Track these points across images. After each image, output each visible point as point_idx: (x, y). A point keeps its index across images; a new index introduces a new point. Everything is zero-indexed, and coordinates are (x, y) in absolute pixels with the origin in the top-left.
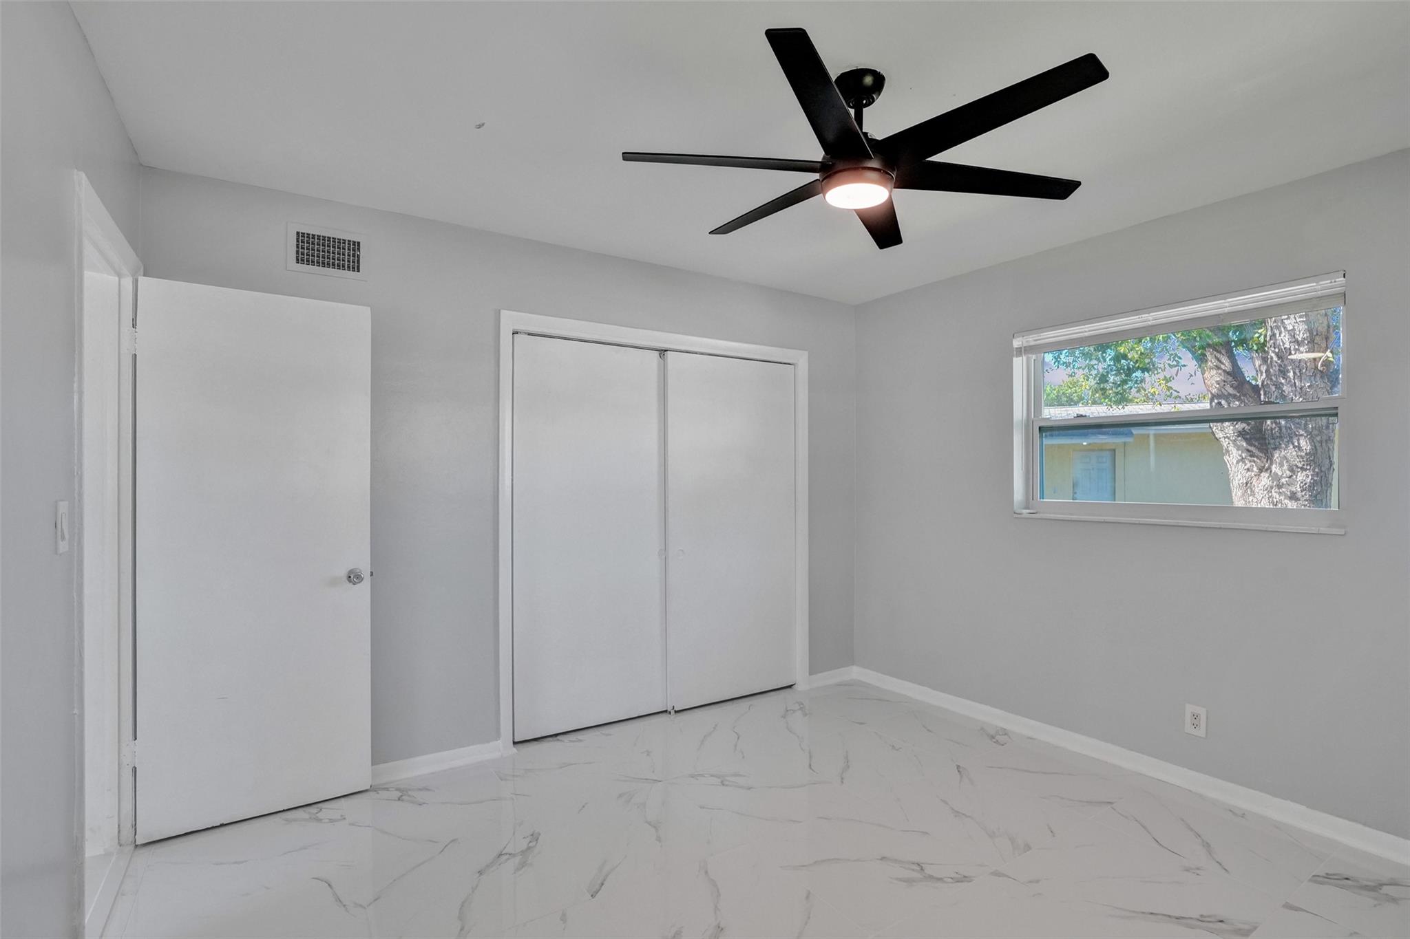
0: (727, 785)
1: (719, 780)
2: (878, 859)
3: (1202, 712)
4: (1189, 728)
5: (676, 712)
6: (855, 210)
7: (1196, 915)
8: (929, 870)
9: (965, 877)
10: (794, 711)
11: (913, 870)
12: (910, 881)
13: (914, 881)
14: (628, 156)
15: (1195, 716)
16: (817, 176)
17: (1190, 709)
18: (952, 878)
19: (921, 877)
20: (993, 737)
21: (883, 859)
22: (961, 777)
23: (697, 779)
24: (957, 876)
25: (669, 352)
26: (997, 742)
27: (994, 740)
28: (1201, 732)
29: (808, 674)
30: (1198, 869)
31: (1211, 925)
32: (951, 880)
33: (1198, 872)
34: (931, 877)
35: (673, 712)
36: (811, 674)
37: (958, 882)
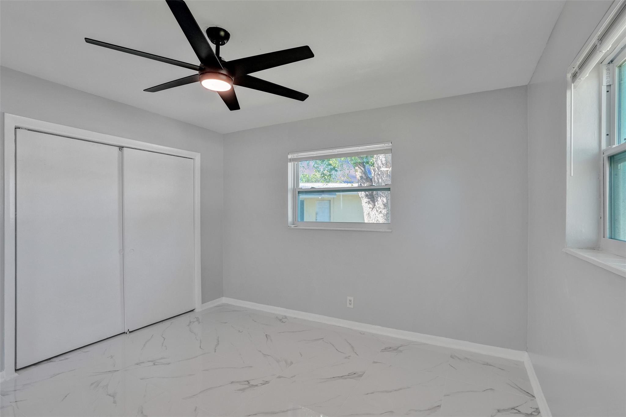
0: (157, 365)
1: (153, 363)
2: (230, 383)
3: (352, 299)
4: (348, 306)
5: (130, 332)
6: (218, 92)
7: (347, 374)
8: (252, 383)
9: (267, 382)
10: (194, 322)
11: (245, 384)
12: (243, 390)
13: (245, 389)
14: (88, 40)
15: (350, 301)
16: (197, 72)
17: (349, 298)
18: (261, 384)
19: (248, 386)
20: (281, 320)
21: (232, 382)
22: (267, 339)
23: (140, 365)
24: (264, 382)
25: (125, 148)
26: (282, 322)
27: (281, 321)
28: (352, 306)
29: (201, 304)
30: (349, 357)
31: (351, 376)
32: (261, 385)
33: (349, 358)
34: (252, 385)
35: (128, 333)
36: (202, 304)
37: (264, 384)
